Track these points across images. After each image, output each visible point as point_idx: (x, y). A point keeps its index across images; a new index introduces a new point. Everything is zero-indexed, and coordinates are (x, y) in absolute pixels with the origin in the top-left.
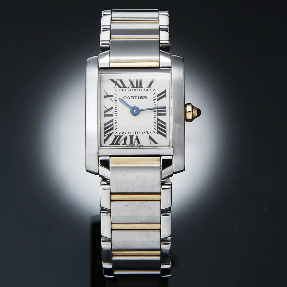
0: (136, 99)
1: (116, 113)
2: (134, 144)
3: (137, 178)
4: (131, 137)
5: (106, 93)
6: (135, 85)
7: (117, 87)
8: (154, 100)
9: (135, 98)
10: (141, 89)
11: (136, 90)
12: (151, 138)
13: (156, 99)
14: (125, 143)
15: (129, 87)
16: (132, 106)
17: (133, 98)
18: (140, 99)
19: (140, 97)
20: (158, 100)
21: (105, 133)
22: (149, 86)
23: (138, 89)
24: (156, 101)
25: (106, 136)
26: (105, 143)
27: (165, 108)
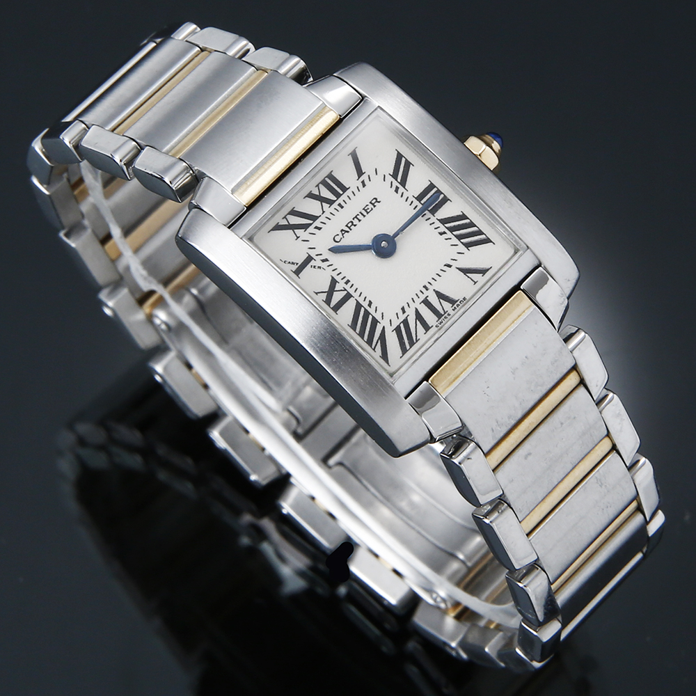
0: (360, 221)
1: (350, 284)
2: (445, 313)
3: (513, 373)
4: (426, 302)
5: (293, 263)
6: (332, 197)
7: (299, 232)
8: (396, 191)
9: (356, 222)
10: (348, 193)
11: (343, 204)
12: (466, 271)
13: (399, 186)
14: (427, 327)
15: (324, 212)
16: (369, 241)
17: (353, 225)
18: (368, 213)
19: (364, 209)
20: (403, 183)
21: (370, 342)
22: (360, 173)
23: (344, 197)
24: (401, 189)
25: (379, 348)
26: (388, 364)
27: (432, 186)
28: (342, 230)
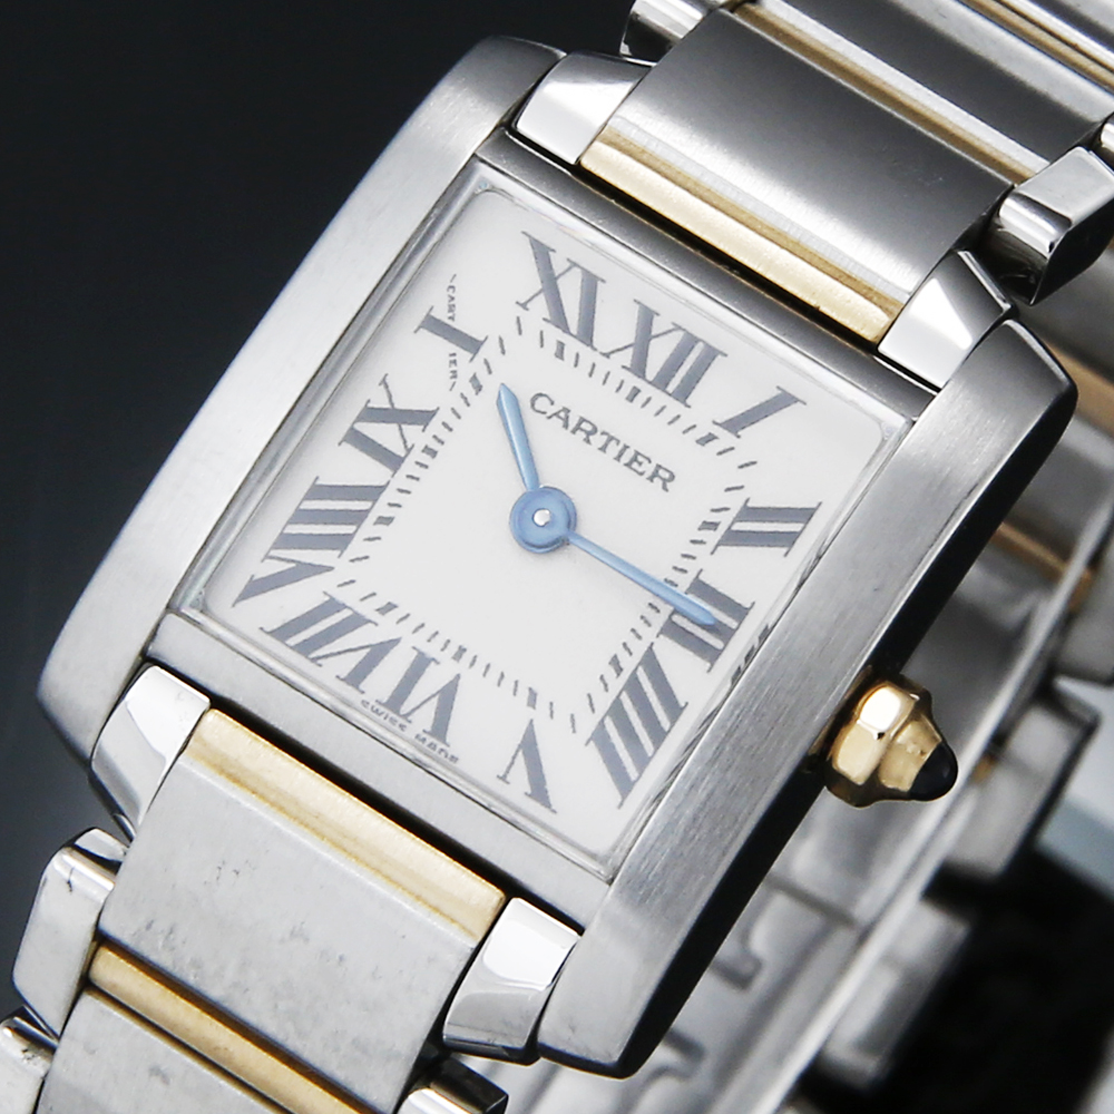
0: (603, 449)
1: (425, 459)
2: (405, 716)
3: (292, 933)
4: (421, 664)
5: (451, 308)
6: (654, 366)
7: (541, 307)
8: (706, 526)
9: (598, 440)
10: (675, 407)
11: (641, 398)
12: (529, 746)
13: (722, 529)
14: (356, 678)
15: (607, 355)
16: (547, 480)
17: (588, 434)
18: (628, 465)
19: (637, 453)
20: (733, 538)
21: (285, 541)
22: (735, 425)
23: (660, 398)
24: (713, 537)
25: (276, 567)
26: (237, 601)
27: (740, 612)
28: (567, 411)
